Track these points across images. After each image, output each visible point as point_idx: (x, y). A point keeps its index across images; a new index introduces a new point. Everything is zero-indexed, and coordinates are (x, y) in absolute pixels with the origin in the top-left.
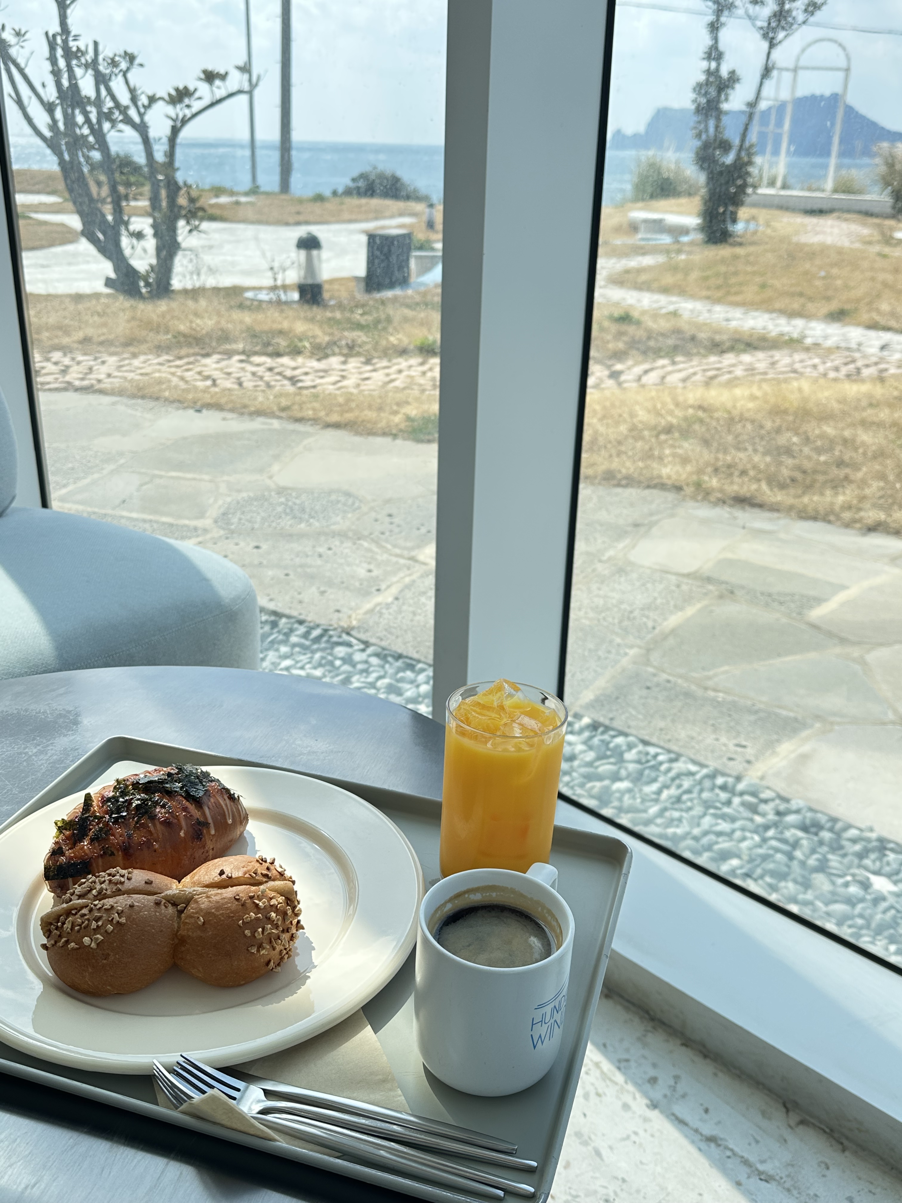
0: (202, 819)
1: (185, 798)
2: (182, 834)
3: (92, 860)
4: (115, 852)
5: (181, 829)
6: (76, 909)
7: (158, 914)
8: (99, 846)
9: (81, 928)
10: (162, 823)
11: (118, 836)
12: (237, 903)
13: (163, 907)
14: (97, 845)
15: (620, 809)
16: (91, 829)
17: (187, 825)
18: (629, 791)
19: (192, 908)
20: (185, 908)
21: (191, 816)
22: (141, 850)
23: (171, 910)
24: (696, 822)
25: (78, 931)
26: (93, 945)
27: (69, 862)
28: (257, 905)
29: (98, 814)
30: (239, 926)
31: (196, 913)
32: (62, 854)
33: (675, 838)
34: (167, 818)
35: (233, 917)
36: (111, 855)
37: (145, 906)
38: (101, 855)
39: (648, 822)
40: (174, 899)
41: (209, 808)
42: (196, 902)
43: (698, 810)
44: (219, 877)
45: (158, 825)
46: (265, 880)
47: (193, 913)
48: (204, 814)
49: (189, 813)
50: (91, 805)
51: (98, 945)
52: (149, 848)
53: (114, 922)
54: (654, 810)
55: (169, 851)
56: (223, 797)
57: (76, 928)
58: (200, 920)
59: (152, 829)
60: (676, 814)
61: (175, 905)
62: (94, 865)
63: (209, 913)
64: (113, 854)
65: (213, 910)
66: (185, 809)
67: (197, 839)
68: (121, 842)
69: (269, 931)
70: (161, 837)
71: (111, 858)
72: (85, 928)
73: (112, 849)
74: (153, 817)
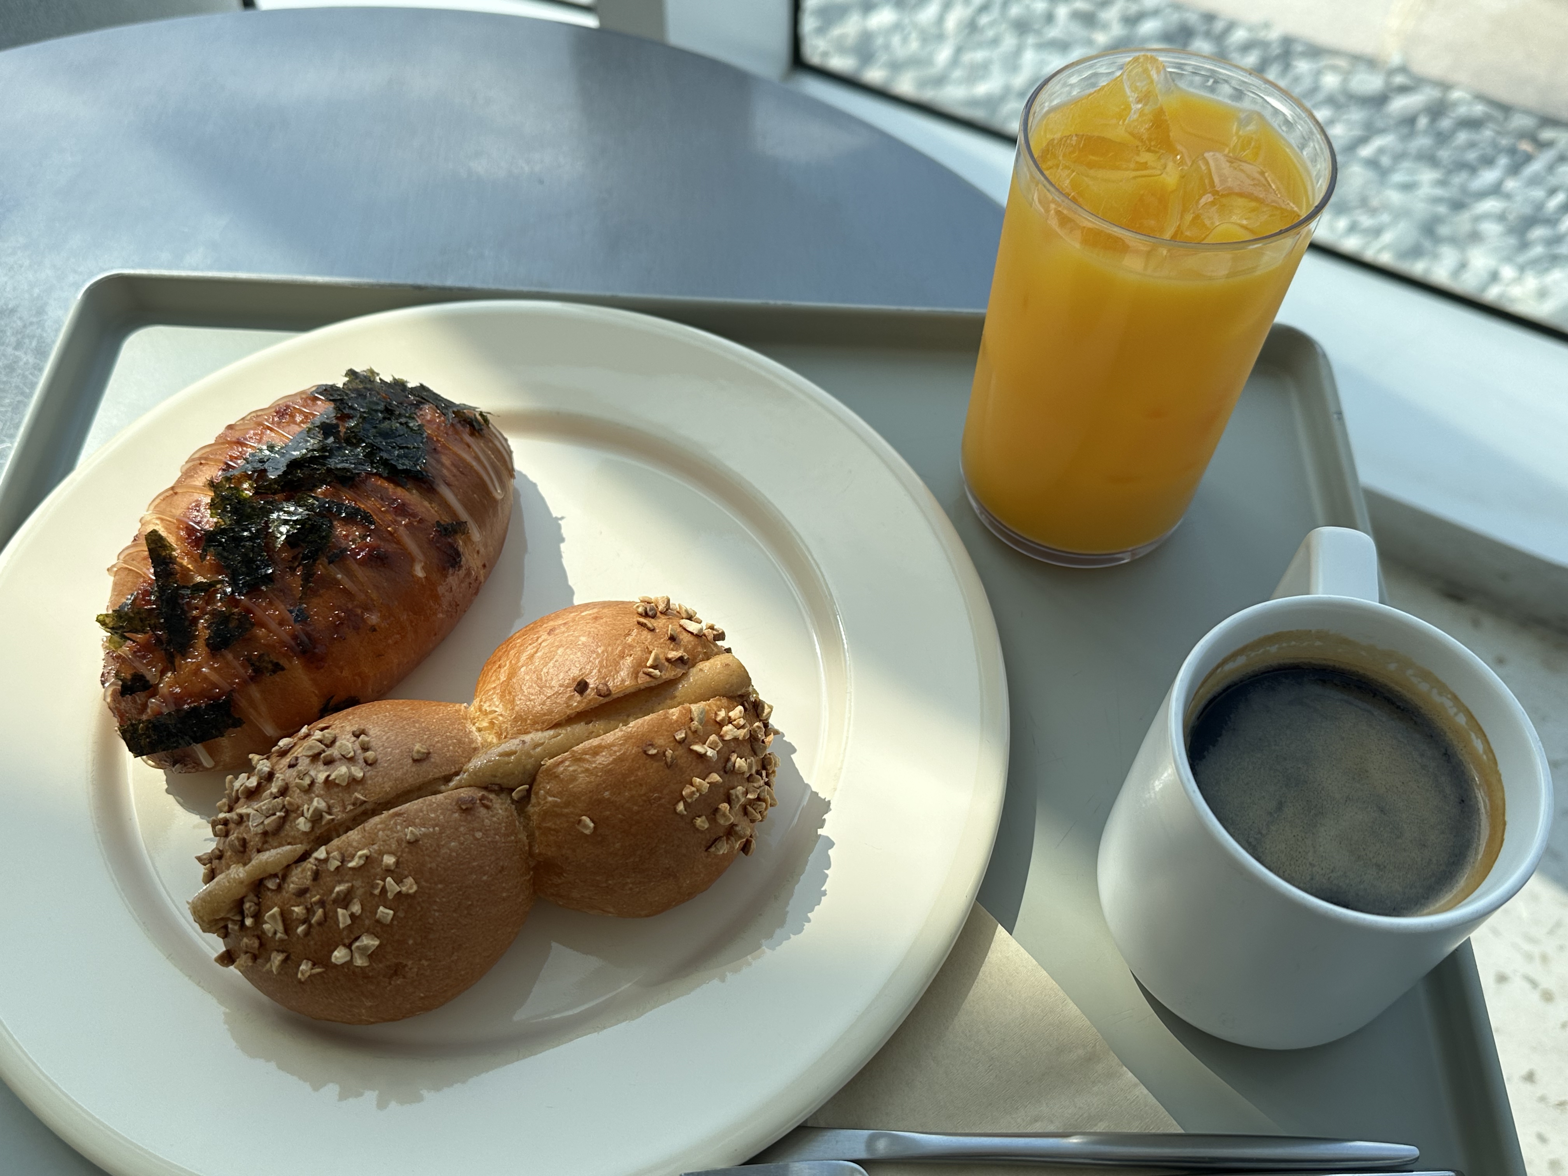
0: (446, 519)
1: (386, 479)
2: (419, 572)
3: (236, 695)
4: (283, 662)
5: (412, 560)
6: (275, 876)
7: (479, 835)
8: (236, 658)
9: (310, 926)
10: (362, 563)
11: (273, 625)
12: (655, 765)
13: (483, 811)
14: (230, 657)
15: (896, 67)
16: (195, 620)
17: (420, 547)
18: (897, 27)
19: (549, 793)
20: (529, 791)
21: (421, 521)
22: (342, 639)
23: (501, 807)
24: (1012, 63)
25: (307, 933)
26: (359, 962)
27: (178, 711)
28: (702, 757)
29: (199, 579)
30: (681, 816)
31: (567, 804)
32: (150, 689)
33: (992, 102)
34: (372, 548)
35: (660, 798)
36: (274, 672)
37: (443, 829)
38: (252, 678)
39: (940, 80)
40: (497, 780)
41: (448, 485)
42: (551, 774)
43: (1009, 41)
44: (578, 697)
45: (361, 573)
46: (679, 671)
47: (555, 805)
48: (445, 505)
49: (414, 515)
50: (172, 560)
51: (370, 957)
52: (356, 628)
53: (390, 895)
54: (943, 55)
55: (404, 617)
56: (462, 440)
57: (301, 929)
58: (586, 826)
59: (347, 584)
60: (979, 56)
61: (504, 790)
62: (243, 703)
63: (600, 802)
64: (277, 668)
65: (607, 794)
66: (402, 510)
67: (453, 566)
68: (287, 638)
69: (743, 800)
70: (374, 596)
71: (277, 678)
72: (320, 924)
73: (273, 658)
74: (339, 557)
